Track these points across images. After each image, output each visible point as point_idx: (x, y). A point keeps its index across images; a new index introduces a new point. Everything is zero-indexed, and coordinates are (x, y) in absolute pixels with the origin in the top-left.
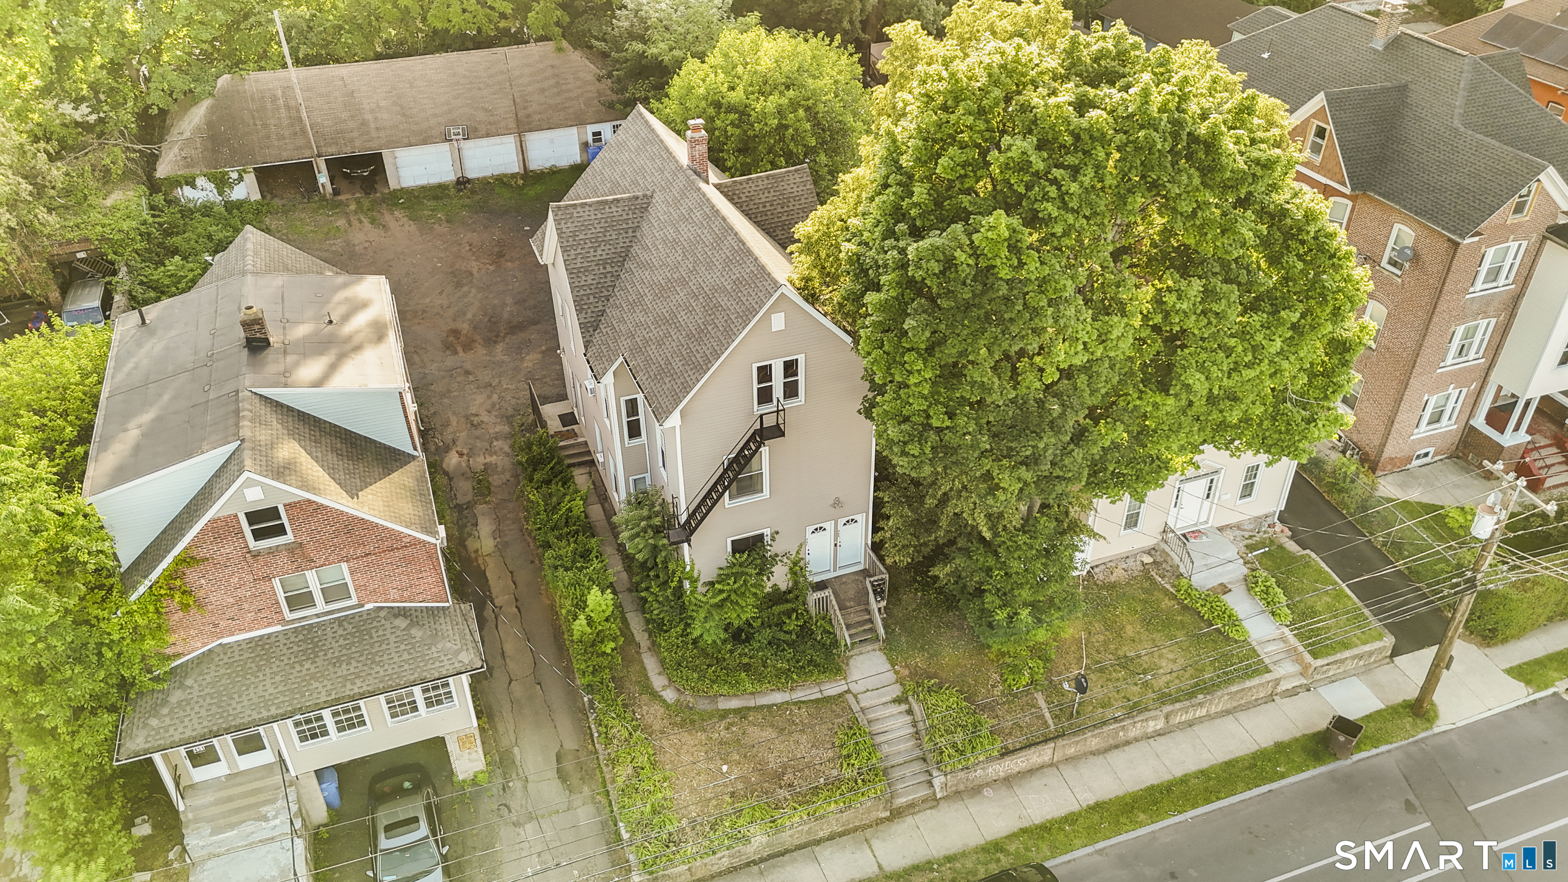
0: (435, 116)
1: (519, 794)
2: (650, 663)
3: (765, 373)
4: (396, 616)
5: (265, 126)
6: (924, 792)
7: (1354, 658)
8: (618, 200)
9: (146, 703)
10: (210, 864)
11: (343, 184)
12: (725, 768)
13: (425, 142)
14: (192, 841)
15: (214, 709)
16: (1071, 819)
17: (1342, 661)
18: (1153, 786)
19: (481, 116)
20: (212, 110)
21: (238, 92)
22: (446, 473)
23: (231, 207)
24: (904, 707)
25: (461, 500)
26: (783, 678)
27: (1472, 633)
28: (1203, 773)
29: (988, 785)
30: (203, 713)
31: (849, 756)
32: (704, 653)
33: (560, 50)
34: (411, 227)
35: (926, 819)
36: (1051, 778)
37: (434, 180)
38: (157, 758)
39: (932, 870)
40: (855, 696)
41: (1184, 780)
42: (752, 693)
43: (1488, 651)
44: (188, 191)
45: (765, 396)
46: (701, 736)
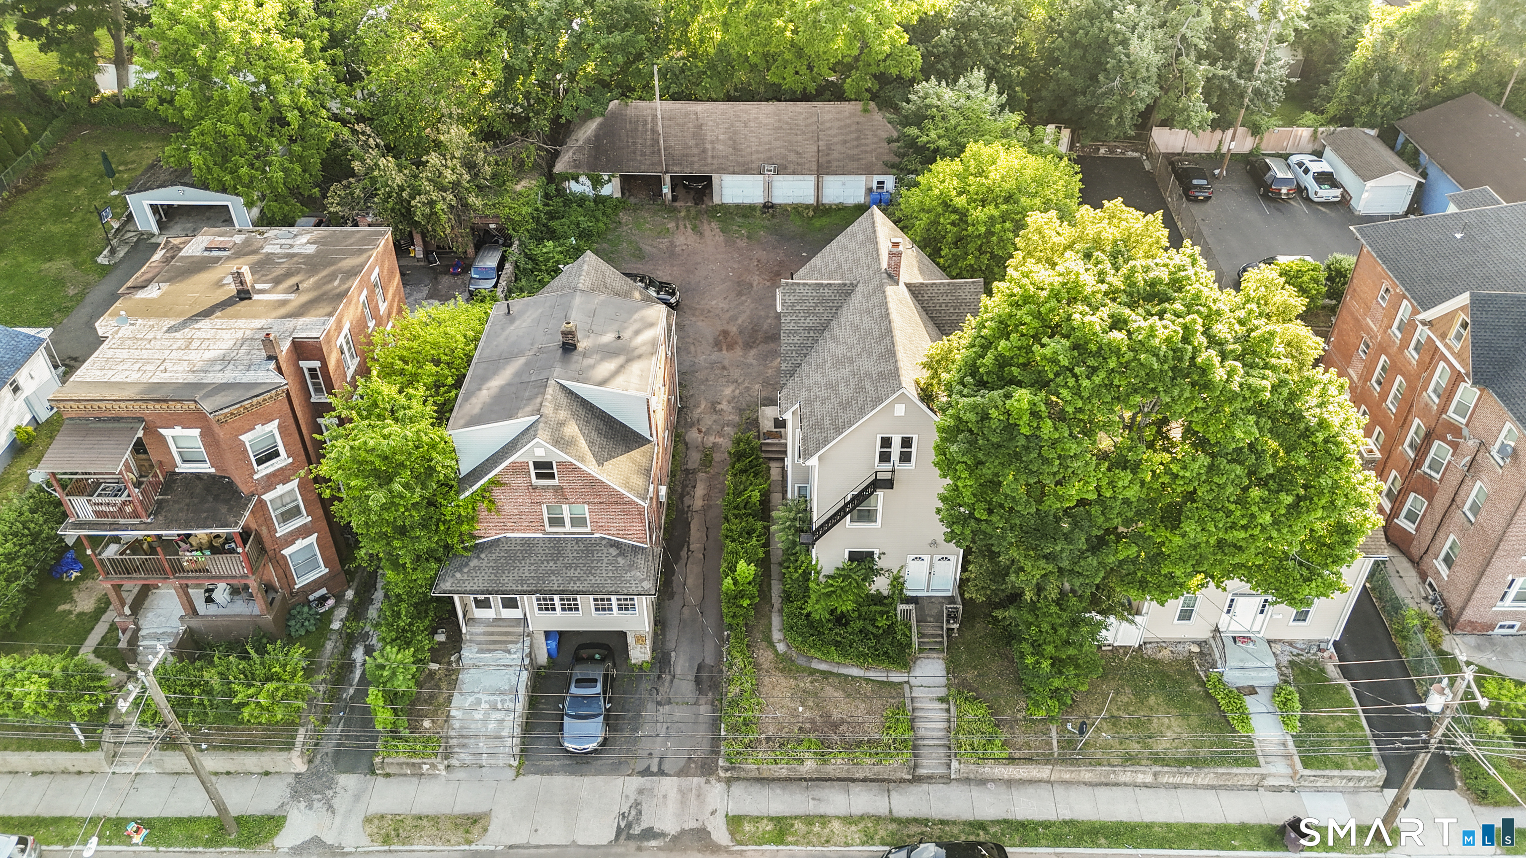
0: (758, 152)
1: (667, 684)
2: (776, 621)
3: (886, 442)
4: (611, 546)
5: (634, 143)
6: (942, 771)
7: (1343, 778)
8: (830, 285)
9: (457, 562)
10: (472, 671)
11: (681, 192)
12: (801, 709)
13: (745, 172)
14: (465, 653)
15: (493, 577)
16: (1046, 825)
17: (1331, 778)
18: (1121, 822)
19: (792, 157)
20: (601, 126)
21: (621, 115)
22: (686, 444)
23: (599, 200)
24: (944, 706)
25: (690, 466)
26: (862, 659)
27: (1468, 789)
28: (1169, 826)
29: (993, 781)
30: (486, 577)
31: (890, 728)
32: (811, 625)
33: (866, 111)
34: (720, 238)
35: (936, 790)
36: (1044, 792)
37: (748, 201)
38: (456, 598)
39: (926, 826)
40: (911, 687)
41: (1149, 826)
42: (838, 663)
43: (1476, 808)
44: (573, 183)
45: (885, 457)
46: (792, 682)
